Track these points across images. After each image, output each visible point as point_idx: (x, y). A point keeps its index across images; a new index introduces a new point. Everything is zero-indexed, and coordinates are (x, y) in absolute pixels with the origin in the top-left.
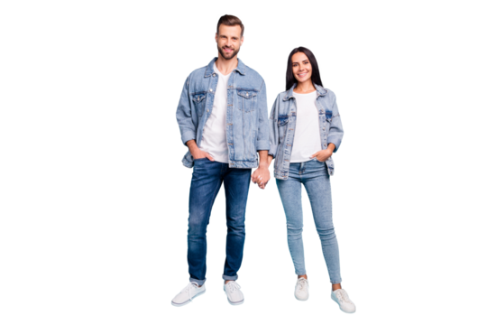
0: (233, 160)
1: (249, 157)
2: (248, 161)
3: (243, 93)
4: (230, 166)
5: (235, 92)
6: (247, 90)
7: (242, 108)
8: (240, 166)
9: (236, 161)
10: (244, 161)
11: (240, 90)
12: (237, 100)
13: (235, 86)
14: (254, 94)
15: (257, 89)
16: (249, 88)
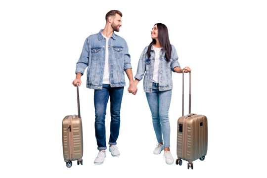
0: (113, 83)
1: (122, 81)
2: (122, 83)
3: (116, 49)
4: (111, 86)
5: (112, 48)
6: (118, 47)
7: (116, 57)
8: (117, 86)
9: (115, 84)
10: (119, 83)
11: (114, 47)
12: (114, 52)
13: (112, 45)
14: (121, 49)
15: (123, 46)
16: (119, 46)
